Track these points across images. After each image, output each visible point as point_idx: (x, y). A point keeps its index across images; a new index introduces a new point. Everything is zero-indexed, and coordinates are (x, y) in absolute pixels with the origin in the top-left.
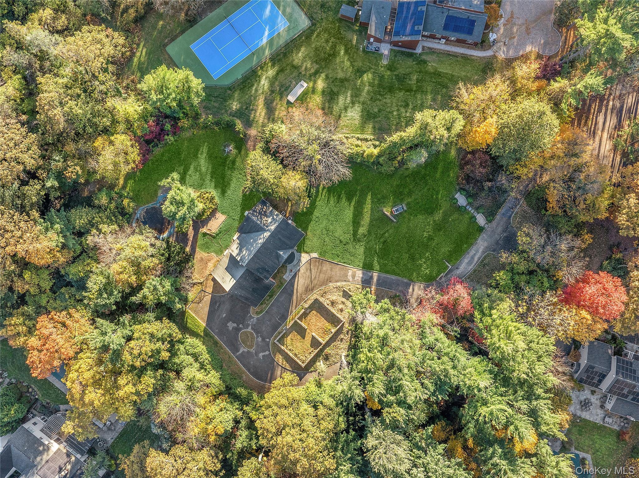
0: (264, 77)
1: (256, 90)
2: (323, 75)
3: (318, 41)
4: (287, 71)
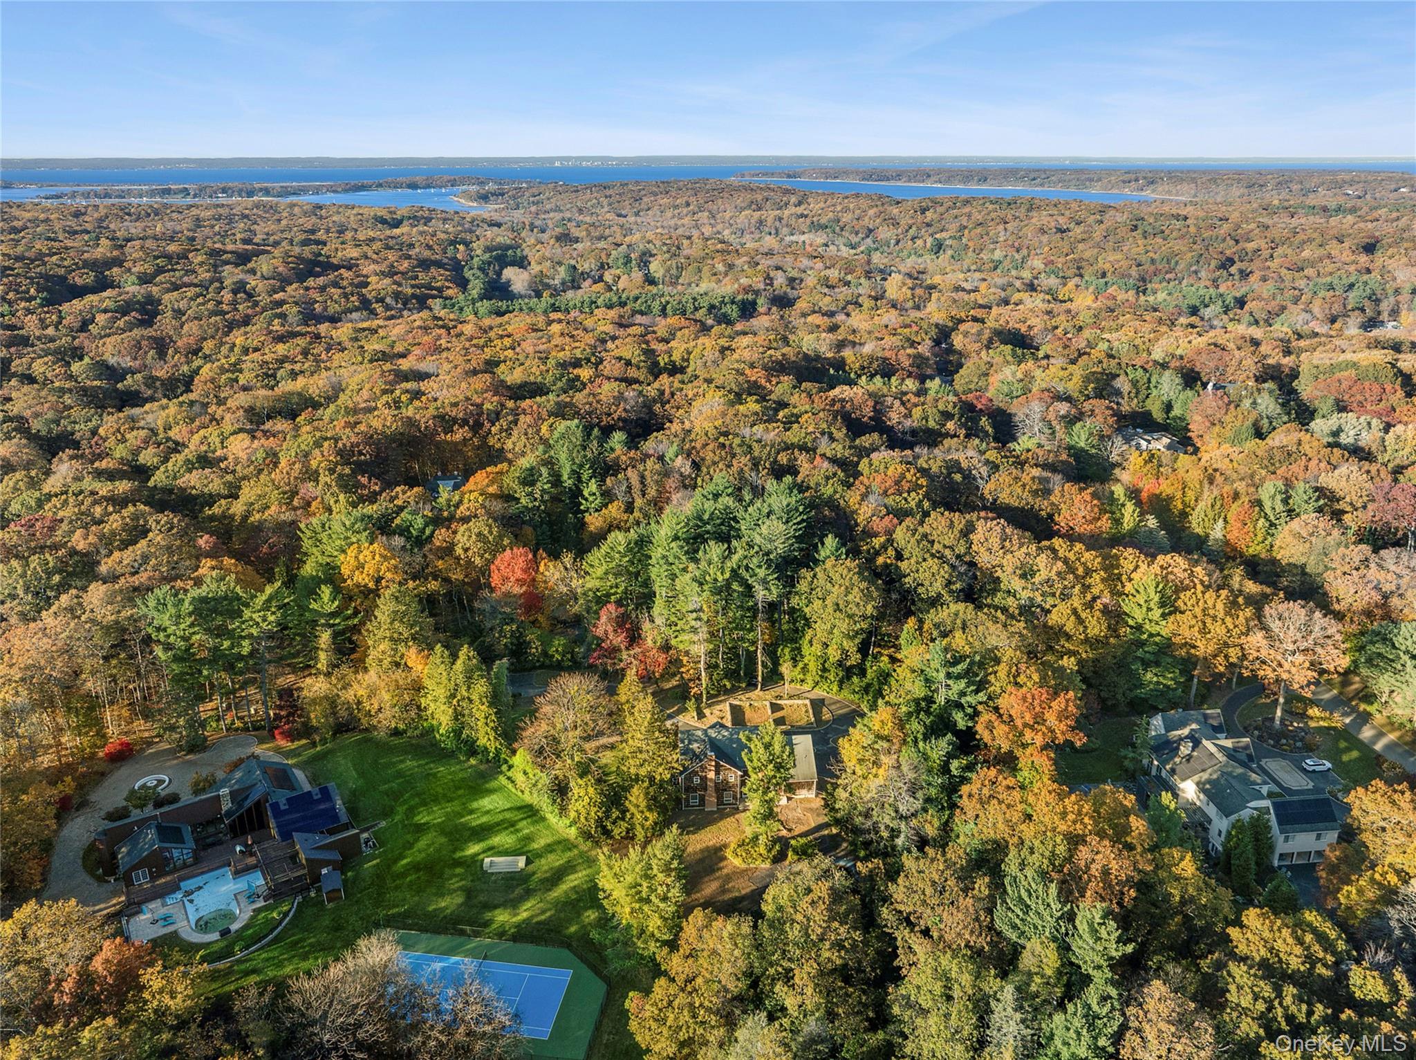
0: (514, 920)
1: (543, 912)
2: (458, 855)
3: (404, 901)
4: (482, 898)
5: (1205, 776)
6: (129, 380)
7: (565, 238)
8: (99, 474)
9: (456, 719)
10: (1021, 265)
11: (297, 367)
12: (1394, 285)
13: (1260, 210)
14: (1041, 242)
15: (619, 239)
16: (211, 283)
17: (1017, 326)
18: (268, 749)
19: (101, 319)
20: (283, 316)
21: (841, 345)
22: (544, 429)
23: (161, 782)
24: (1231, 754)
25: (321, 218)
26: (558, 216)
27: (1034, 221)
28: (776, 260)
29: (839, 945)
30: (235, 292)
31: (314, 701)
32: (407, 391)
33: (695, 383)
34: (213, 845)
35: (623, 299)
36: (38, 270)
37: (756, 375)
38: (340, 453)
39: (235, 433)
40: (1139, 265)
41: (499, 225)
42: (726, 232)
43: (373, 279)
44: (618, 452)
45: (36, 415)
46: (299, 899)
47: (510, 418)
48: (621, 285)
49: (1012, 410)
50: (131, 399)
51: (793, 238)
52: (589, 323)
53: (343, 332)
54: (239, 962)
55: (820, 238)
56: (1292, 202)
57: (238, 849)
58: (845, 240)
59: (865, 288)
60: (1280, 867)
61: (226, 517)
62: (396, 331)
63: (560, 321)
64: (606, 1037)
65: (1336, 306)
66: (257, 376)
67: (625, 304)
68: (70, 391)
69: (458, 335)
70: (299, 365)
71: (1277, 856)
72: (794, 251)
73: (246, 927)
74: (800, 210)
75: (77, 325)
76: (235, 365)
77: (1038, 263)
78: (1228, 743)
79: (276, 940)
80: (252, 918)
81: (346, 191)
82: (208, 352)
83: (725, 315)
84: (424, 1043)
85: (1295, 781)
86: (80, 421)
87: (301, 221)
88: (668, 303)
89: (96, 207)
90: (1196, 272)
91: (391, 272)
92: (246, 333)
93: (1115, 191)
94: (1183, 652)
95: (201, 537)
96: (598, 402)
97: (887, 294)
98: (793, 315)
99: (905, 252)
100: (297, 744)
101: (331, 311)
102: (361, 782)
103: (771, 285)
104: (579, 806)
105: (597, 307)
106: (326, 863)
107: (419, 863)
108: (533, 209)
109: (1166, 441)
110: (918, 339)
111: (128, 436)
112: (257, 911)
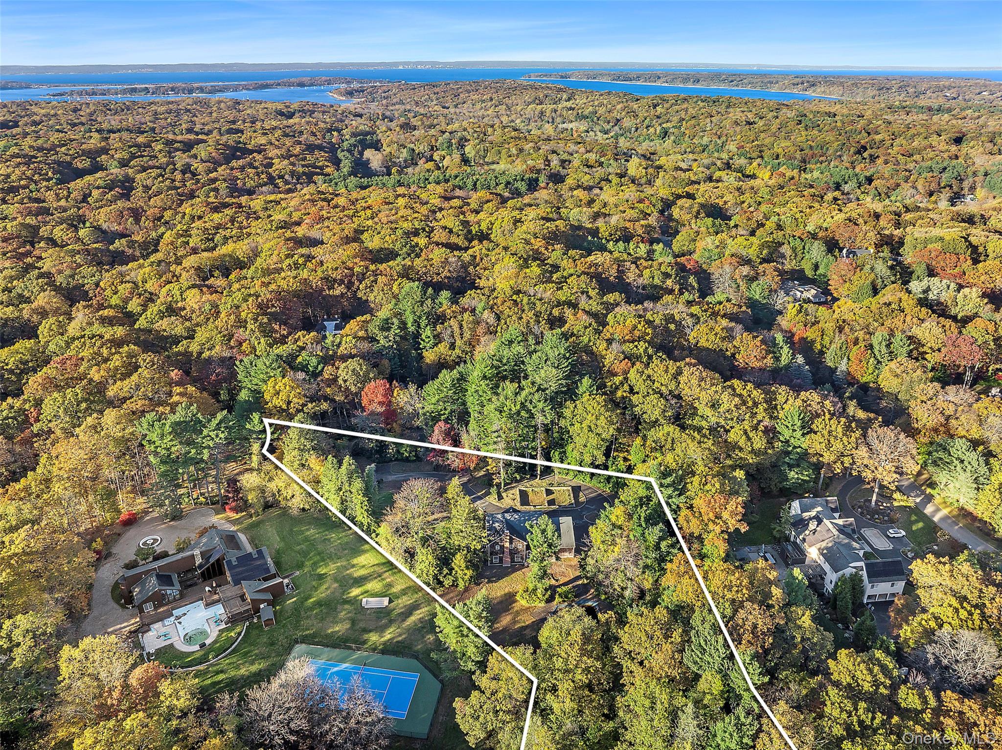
0: (382, 639)
1: (400, 635)
2: (346, 596)
3: (310, 626)
4: (362, 625)
5: (824, 544)
6: (117, 243)
7: (407, 127)
8: (103, 320)
9: (342, 503)
10: (721, 148)
11: (228, 233)
12: (973, 169)
13: (886, 109)
14: (735, 132)
15: (443, 127)
16: (168, 166)
17: (717, 201)
18: (221, 519)
19: (96, 193)
20: (216, 190)
21: (596, 216)
22: (395, 287)
23: (155, 540)
24: (841, 530)
25: (239, 111)
26: (402, 107)
27: (730, 115)
28: (552, 145)
29: (586, 670)
30: (183, 172)
31: (251, 490)
32: (302, 256)
33: (496, 250)
34: (191, 586)
35: (447, 177)
36: (53, 158)
37: (538, 244)
38: (260, 306)
39: (189, 288)
40: (802, 150)
41: (361, 116)
42: (518, 121)
43: (276, 161)
44: (445, 307)
45: (60, 272)
46: (247, 623)
47: (372, 278)
48: (446, 163)
49: (712, 270)
50: (119, 258)
51: (565, 126)
52: (424, 197)
53: (257, 203)
54: (212, 665)
55: (583, 126)
56: (908, 103)
57: (207, 589)
58: (600, 128)
59: (614, 168)
60: (868, 604)
61: (187, 354)
62: (292, 203)
63: (404, 196)
64: (441, 718)
65: (933, 184)
66: (201, 240)
67: (448, 180)
68: (79, 252)
69: (336, 207)
70: (229, 230)
71: (866, 597)
72: (565, 136)
73: (215, 642)
74: (569, 104)
75: (80, 198)
76: (186, 231)
77: (732, 147)
78: (840, 522)
79: (234, 651)
80: (219, 636)
81: (255, 89)
82: (168, 219)
83: (517, 189)
84: (330, 729)
85: (882, 544)
86: (88, 275)
87: (227, 113)
88: (478, 180)
89: (88, 104)
90: (840, 156)
91: (288, 156)
92: (193, 205)
93: (787, 91)
94: (815, 460)
95: (173, 371)
96: (431, 266)
97: (629, 172)
98: (564, 188)
99: (642, 138)
100: (240, 515)
101: (248, 185)
102: (282, 545)
103: (549, 165)
104: (422, 566)
105: (429, 183)
106: (263, 601)
107: (321, 601)
108: (384, 102)
109: (813, 292)
110: (649, 212)
111: (119, 288)
112: (221, 631)
